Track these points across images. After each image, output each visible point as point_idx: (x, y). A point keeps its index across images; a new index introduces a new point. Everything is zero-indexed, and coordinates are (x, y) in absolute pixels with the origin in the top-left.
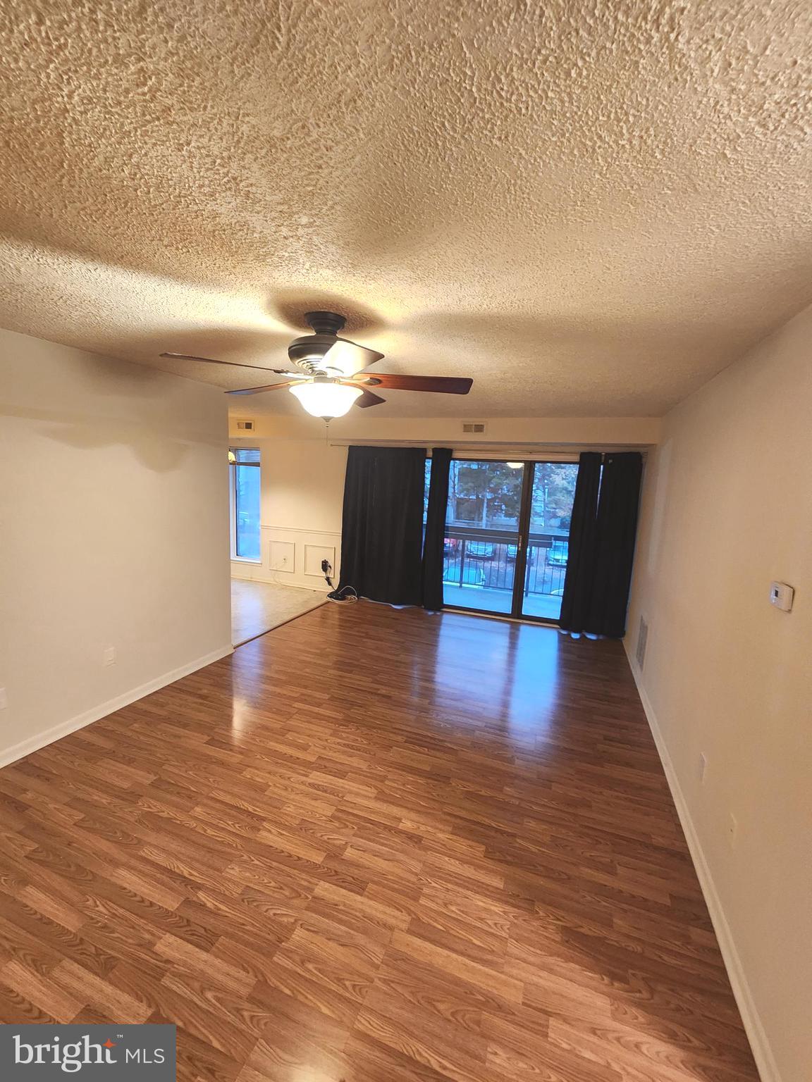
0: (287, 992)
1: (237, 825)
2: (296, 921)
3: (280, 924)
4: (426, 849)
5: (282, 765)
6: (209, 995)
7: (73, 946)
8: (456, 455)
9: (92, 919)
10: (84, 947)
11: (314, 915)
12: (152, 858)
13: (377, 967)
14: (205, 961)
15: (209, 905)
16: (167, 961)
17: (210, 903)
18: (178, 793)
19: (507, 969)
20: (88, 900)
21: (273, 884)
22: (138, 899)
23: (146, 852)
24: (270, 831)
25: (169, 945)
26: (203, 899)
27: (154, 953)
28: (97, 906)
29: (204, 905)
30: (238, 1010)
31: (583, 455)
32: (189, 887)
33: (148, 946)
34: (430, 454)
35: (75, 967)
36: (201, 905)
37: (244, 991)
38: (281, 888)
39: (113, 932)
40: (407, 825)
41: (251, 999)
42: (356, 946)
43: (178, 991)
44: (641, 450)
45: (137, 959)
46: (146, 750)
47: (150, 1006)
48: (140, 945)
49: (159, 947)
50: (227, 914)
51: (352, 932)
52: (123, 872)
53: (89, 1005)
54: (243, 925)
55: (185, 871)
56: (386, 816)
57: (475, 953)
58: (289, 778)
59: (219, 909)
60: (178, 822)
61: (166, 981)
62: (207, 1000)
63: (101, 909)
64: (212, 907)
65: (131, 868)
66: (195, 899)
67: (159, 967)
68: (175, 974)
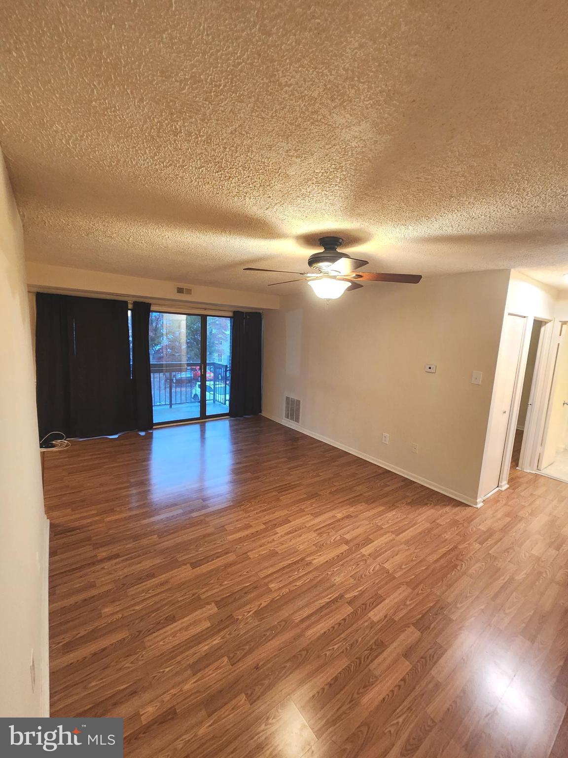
0: (413, 577)
1: (300, 571)
2: (379, 565)
3: (378, 571)
4: (357, 516)
5: (259, 539)
6: (408, 603)
7: (360, 663)
8: (152, 308)
9: (343, 652)
10: (363, 657)
11: (379, 558)
12: (305, 615)
13: (409, 549)
14: (390, 601)
15: (356, 594)
16: (385, 617)
17: (355, 593)
18: (246, 593)
19: (418, 521)
20: (326, 654)
21: (354, 567)
22: (336, 627)
23: (297, 618)
24: (315, 559)
25: (375, 615)
26: (352, 596)
27: (378, 622)
28: (333, 649)
29: (355, 596)
30: (418, 594)
31: (234, 312)
32: (339, 600)
33: (373, 625)
34: (130, 306)
35: (376, 662)
36: (355, 597)
37: (410, 590)
38: (358, 565)
39: (357, 641)
40: (339, 516)
41: (414, 589)
42: (399, 551)
43: (403, 615)
44: (261, 311)
45: (380, 630)
46: (165, 605)
47: (409, 627)
48: (371, 628)
49: (376, 619)
50: (365, 588)
51: (392, 550)
52: (309, 633)
53: (403, 655)
54: (374, 583)
55: (326, 600)
56: (330, 518)
57: (410, 525)
58: (273, 540)
59: (361, 590)
60: (278, 597)
61: (397, 619)
62: (410, 604)
63: (336, 647)
64: (358, 593)
65: (308, 628)
66: (349, 599)
67: (388, 621)
68: (395, 613)
